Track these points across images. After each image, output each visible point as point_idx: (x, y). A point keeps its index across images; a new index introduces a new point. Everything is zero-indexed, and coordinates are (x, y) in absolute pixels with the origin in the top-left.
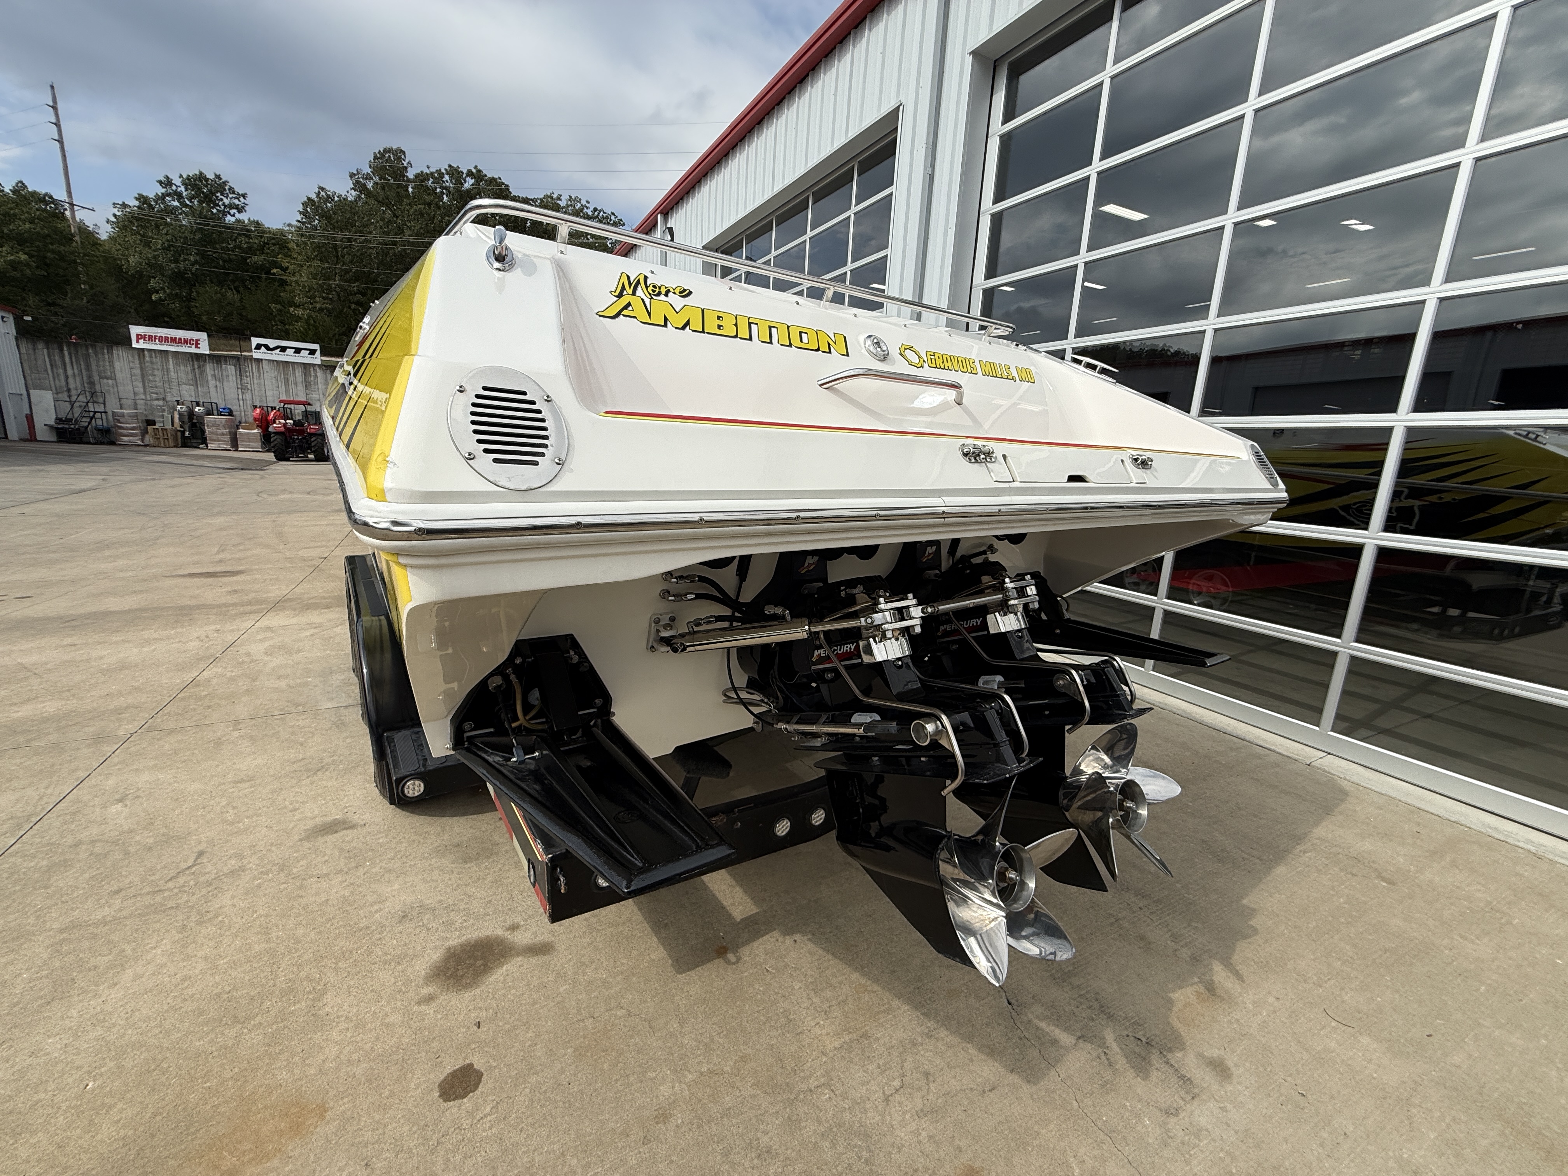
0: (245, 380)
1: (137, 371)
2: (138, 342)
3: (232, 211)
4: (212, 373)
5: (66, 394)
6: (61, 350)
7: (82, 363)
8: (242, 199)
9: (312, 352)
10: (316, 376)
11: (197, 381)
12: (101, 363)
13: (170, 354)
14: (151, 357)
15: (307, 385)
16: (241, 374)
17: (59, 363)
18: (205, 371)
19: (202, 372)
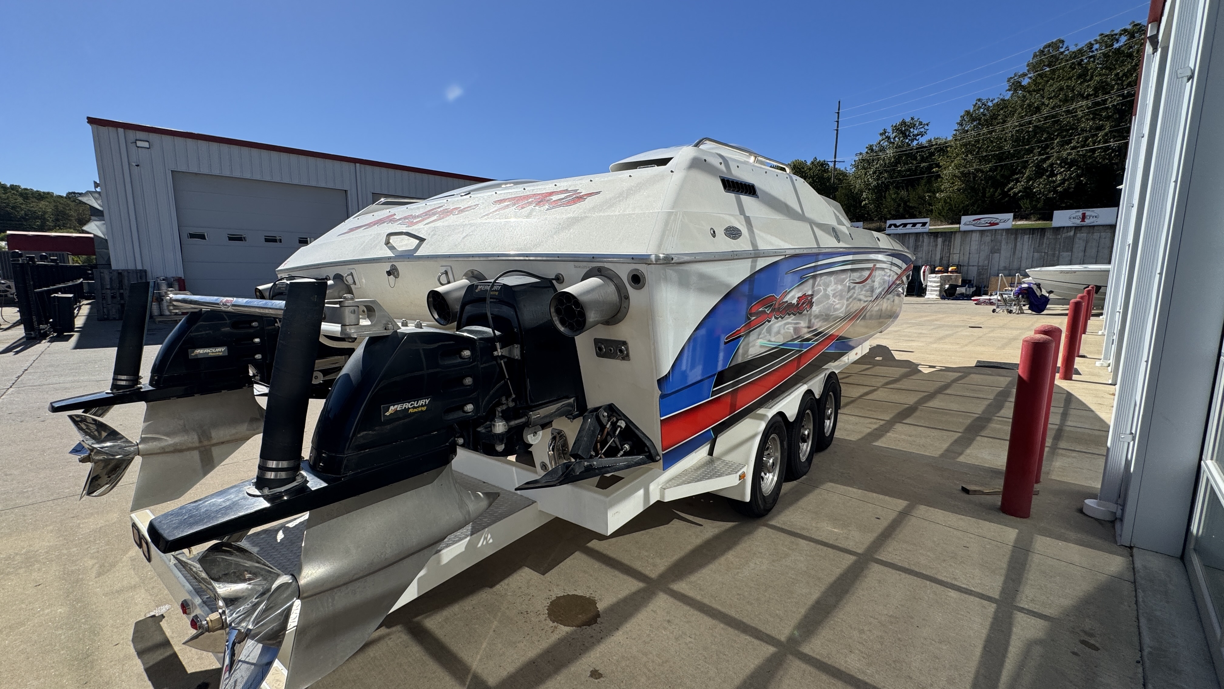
3: (917, 138)
8: (926, 127)
9: (924, 224)
10: (923, 241)
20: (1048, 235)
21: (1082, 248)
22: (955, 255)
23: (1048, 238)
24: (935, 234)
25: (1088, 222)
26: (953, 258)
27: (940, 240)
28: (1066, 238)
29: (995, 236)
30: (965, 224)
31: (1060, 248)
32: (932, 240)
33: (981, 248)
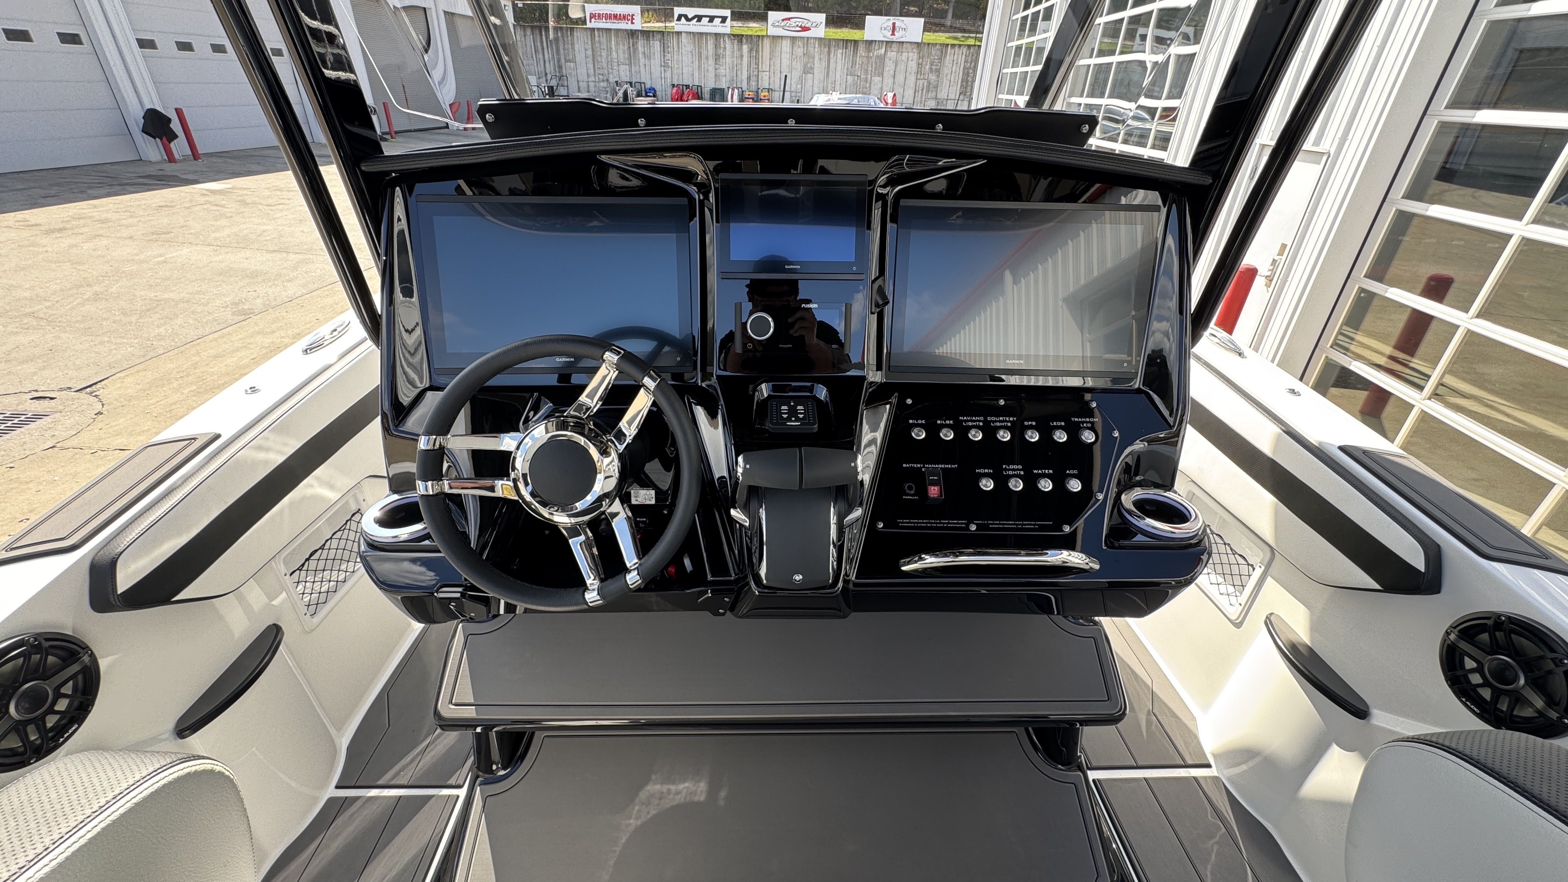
0: (668, 56)
1: (589, 52)
2: (590, 22)
4: (643, 50)
5: (544, 78)
6: (541, 35)
7: (554, 47)
9: (724, 20)
10: (725, 48)
11: (631, 59)
12: (566, 46)
13: (613, 32)
14: (599, 37)
15: (717, 58)
16: (664, 48)
17: (540, 48)
18: (637, 48)
19: (636, 50)
20: (861, 49)
21: (892, 73)
22: (764, 73)
23: (861, 56)
24: (739, 38)
25: (898, 36)
26: (762, 77)
27: (745, 48)
28: (878, 57)
29: (807, 47)
30: (773, 25)
31: (872, 71)
32: (735, 46)
33: (793, 64)
